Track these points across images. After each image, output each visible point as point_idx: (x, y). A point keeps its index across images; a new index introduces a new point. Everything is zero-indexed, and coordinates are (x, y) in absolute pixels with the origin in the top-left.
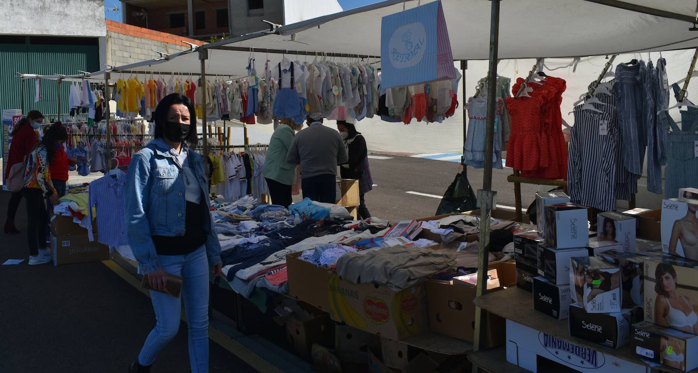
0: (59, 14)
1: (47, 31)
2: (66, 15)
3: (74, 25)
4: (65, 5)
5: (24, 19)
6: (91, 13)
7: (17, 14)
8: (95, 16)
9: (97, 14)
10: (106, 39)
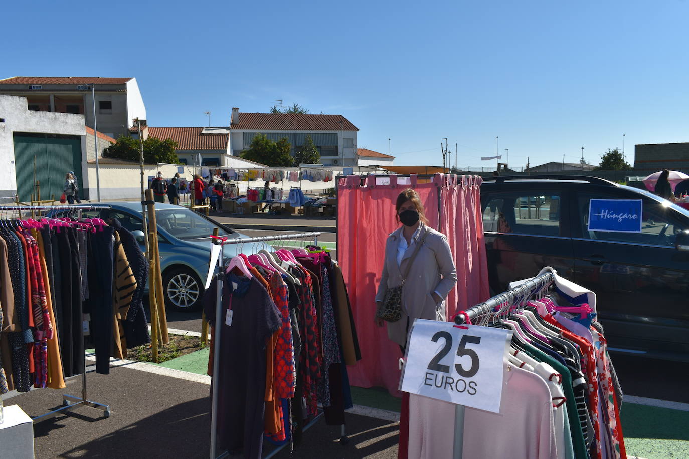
0: (63, 122)
1: (58, 131)
2: (66, 123)
3: (70, 129)
4: (66, 117)
5: (46, 124)
6: (78, 122)
7: (43, 121)
8: (80, 124)
9: (81, 123)
10: (85, 137)
